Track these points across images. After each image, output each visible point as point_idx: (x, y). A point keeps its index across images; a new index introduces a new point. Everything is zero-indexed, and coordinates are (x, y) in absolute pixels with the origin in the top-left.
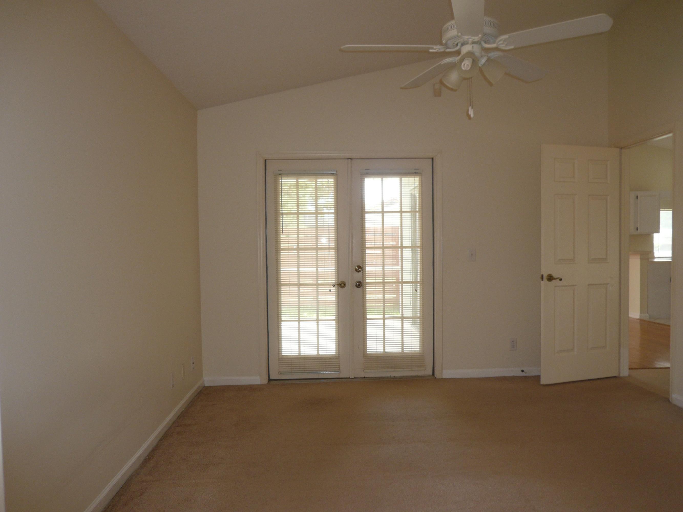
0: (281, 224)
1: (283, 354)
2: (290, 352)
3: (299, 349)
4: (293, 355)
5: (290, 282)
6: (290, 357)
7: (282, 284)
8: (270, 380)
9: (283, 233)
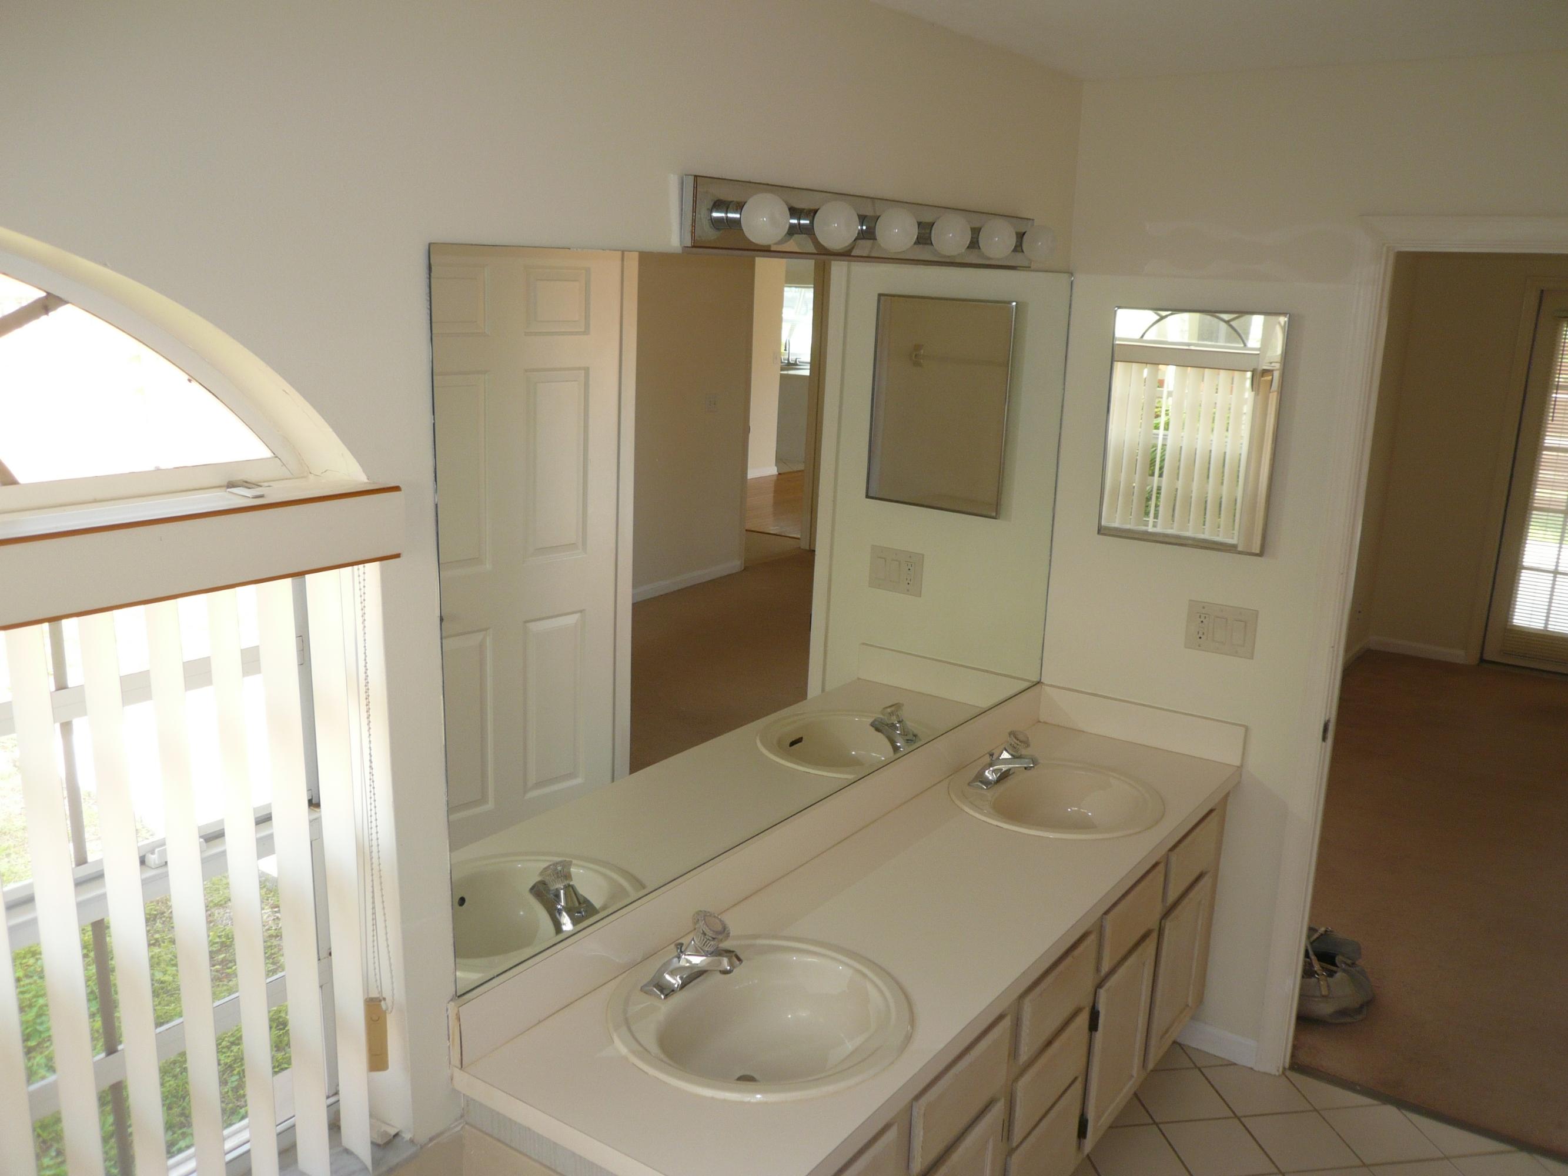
0: (1552, 405)
1: (1514, 624)
2: (1528, 623)
3: (1547, 621)
4: (1531, 628)
5: (1551, 507)
6: (1527, 630)
7: (1536, 507)
8: (1482, 660)
9: (1552, 420)
